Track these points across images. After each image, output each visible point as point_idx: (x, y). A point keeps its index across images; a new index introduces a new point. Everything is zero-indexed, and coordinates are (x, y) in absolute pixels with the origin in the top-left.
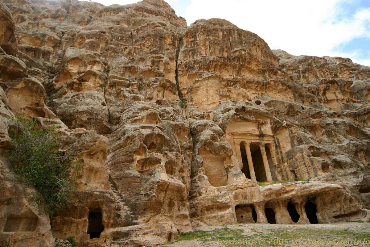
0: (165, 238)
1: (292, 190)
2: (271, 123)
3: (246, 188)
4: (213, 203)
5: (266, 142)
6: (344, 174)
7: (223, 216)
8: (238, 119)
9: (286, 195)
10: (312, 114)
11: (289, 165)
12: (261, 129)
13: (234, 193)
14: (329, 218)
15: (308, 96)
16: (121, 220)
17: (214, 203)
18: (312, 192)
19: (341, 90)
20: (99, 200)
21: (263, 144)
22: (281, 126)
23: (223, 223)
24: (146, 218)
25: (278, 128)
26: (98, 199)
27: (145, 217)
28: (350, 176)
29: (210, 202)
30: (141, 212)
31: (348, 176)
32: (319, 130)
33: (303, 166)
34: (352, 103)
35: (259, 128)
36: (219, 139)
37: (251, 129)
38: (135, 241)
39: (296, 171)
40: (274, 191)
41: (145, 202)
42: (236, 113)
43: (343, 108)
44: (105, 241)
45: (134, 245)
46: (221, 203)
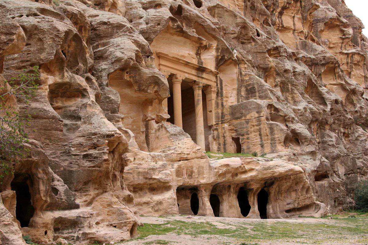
0: (128, 230)
1: (252, 170)
2: (217, 49)
3: (192, 160)
4: (145, 181)
5: (205, 82)
6: (301, 152)
7: (160, 203)
8: (173, 29)
9: (244, 177)
10: (269, 48)
11: (232, 127)
12: (200, 56)
13: (176, 165)
14: (281, 212)
15: (262, 12)
16: (62, 199)
17: (147, 180)
18: (276, 174)
19: (302, 15)
20: (35, 158)
21: (201, 85)
22: (230, 58)
23: (160, 213)
24: (88, 198)
25: (226, 61)
26: (33, 157)
27: (86, 195)
28: (306, 157)
29: (141, 177)
30: (80, 186)
31: (304, 157)
32: (272, 78)
33: (255, 134)
34: (310, 42)
35: (198, 54)
36: (144, 62)
37: (187, 52)
38: (89, 234)
39: (242, 140)
40: (233, 168)
41: (88, 170)
42: (172, 16)
43: (299, 47)
44: (46, 233)
45: (89, 240)
46: (159, 181)
